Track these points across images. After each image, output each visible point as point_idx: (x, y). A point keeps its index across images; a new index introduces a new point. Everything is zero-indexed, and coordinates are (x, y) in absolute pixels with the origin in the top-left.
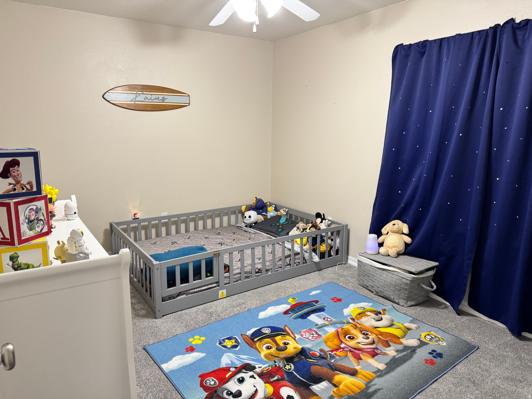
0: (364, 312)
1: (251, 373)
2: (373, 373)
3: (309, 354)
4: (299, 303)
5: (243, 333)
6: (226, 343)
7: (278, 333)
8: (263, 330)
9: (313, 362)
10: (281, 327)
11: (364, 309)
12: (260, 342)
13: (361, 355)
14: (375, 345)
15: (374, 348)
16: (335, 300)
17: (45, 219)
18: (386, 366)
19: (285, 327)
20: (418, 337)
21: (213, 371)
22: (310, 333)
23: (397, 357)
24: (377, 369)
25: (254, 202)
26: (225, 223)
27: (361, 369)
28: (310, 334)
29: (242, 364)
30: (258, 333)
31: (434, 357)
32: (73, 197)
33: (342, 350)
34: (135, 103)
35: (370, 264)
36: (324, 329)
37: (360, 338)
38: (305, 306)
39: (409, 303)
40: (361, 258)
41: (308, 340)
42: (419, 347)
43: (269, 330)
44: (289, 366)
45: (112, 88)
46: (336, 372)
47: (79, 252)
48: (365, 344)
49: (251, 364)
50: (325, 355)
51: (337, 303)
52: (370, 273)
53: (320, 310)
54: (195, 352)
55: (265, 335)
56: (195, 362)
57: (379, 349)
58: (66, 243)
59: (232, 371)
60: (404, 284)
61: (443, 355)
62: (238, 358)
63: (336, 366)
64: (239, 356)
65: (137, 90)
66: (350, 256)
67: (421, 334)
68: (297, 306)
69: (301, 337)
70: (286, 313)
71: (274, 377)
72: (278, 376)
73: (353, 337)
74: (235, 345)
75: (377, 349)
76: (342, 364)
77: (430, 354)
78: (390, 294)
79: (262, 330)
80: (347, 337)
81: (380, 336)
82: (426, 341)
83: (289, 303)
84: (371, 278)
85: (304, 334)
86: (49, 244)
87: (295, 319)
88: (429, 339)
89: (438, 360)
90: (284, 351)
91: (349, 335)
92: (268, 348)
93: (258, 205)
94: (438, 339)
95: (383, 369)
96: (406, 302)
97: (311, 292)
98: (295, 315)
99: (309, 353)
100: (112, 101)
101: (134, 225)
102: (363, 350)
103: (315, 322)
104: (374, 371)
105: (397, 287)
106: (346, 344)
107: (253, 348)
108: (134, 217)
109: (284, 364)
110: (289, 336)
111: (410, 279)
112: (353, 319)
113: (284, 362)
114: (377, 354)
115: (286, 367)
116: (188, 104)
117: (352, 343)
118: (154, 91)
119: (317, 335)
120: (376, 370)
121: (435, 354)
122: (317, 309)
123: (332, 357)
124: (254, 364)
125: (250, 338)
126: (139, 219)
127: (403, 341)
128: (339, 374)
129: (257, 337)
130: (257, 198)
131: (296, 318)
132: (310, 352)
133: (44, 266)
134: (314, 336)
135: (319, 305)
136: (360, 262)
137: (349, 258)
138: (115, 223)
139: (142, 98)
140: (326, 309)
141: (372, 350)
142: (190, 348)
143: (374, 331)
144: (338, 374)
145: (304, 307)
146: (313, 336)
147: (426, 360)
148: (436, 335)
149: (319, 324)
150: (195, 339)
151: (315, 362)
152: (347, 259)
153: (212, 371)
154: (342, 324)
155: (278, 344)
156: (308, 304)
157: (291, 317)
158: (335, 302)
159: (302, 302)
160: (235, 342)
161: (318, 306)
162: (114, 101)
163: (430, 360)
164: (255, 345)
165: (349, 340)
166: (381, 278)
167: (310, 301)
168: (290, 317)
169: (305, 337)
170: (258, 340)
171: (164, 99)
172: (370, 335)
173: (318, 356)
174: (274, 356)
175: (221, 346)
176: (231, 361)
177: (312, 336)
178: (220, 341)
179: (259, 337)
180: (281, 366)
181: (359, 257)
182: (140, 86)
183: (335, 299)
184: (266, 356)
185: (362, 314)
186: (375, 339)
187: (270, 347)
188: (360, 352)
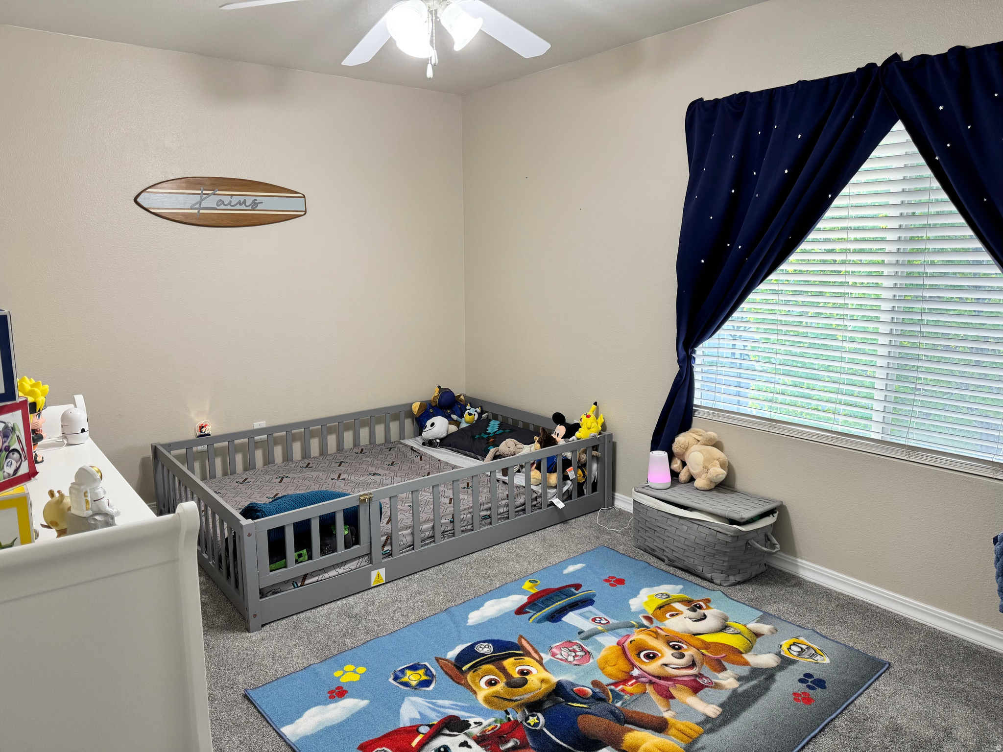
0: (669, 604)
1: (462, 738)
2: (698, 724)
3: (571, 693)
4: (543, 591)
5: (439, 656)
6: (407, 677)
7: (507, 652)
8: (479, 647)
9: (580, 707)
10: (513, 641)
11: (667, 596)
12: (474, 672)
13: (671, 690)
14: (697, 669)
15: (696, 676)
16: (612, 582)
17: (23, 449)
18: (721, 710)
19: (519, 640)
20: (777, 649)
21: (385, 735)
22: (570, 649)
23: (740, 690)
24: (705, 717)
25: (436, 394)
26: (380, 437)
27: (674, 717)
28: (570, 651)
29: (441, 718)
30: (468, 655)
31: (809, 687)
32: (79, 399)
33: (634, 681)
34: (199, 212)
35: (656, 507)
36: (596, 640)
37: (667, 655)
38: (556, 596)
39: (732, 579)
40: (640, 497)
41: (565, 663)
42: (780, 669)
43: (490, 648)
44: (536, 718)
45: (154, 183)
46: (626, 725)
47: (93, 512)
48: (679, 668)
49: (460, 717)
50: (604, 693)
51: (615, 587)
52: (657, 524)
53: (586, 601)
54: (347, 698)
55: (483, 658)
56: (348, 719)
57: (706, 675)
58: (66, 493)
59: (423, 734)
60: (721, 544)
61: (825, 683)
62: (433, 707)
63: (625, 713)
64: (434, 701)
65: (202, 188)
66: (618, 493)
67: (781, 643)
68: (540, 598)
69: (554, 659)
70: (520, 611)
71: (507, 742)
72: (515, 739)
73: (653, 653)
74: (426, 680)
75: (701, 676)
76: (638, 709)
77: (801, 683)
78: (695, 563)
79: (475, 649)
80: (642, 655)
81: (704, 651)
82: (791, 657)
83: (523, 592)
84: (661, 534)
85: (557, 652)
86: (32, 497)
87: (538, 623)
88: (798, 653)
89: (817, 694)
90: (521, 687)
91: (646, 650)
92: (490, 683)
93: (443, 400)
94: (814, 652)
95: (717, 716)
96: (726, 577)
97: (565, 568)
98: (539, 614)
99: (572, 690)
100: (153, 209)
101: (200, 448)
102: (674, 678)
103: (577, 626)
104: (700, 721)
105: (707, 550)
106: (641, 669)
107: (462, 684)
108: (201, 432)
109: (526, 714)
110: (530, 657)
111: (732, 534)
112: (648, 618)
113: (525, 713)
114: (702, 687)
115: (529, 720)
116: (303, 213)
117: (653, 667)
118: (236, 188)
119: (583, 653)
120: (703, 718)
121: (811, 682)
122: (580, 601)
123: (617, 696)
124: (466, 717)
125: (455, 665)
126: (210, 435)
127: (749, 657)
128: (634, 730)
129: (467, 664)
130: (442, 387)
131: (540, 621)
132: (574, 689)
133: (23, 543)
134: (578, 656)
135: (583, 593)
136: (638, 504)
137: (616, 497)
138: (163, 446)
139: (212, 203)
140: (596, 601)
141: (692, 678)
142: (337, 691)
143: (692, 641)
144: (630, 730)
145: (555, 598)
146: (576, 656)
147: (794, 694)
148: (810, 644)
149: (585, 630)
150: (347, 672)
151: (584, 708)
152: (613, 498)
153: (382, 734)
154: (629, 629)
155: (510, 674)
156: (562, 592)
157: (531, 620)
158: (612, 585)
159: (550, 589)
160: (426, 674)
161: (580, 594)
162: (158, 209)
163: (803, 693)
164: (466, 679)
165: (648, 661)
166: (678, 533)
167: (565, 585)
168: (529, 619)
169: (561, 657)
170: (470, 668)
171: (255, 204)
172: (686, 650)
173: (589, 696)
174: (503, 698)
175: (398, 683)
176: (420, 713)
177: (574, 654)
178: (395, 673)
179: (473, 661)
180: (519, 720)
181: (635, 494)
182: (208, 179)
183: (613, 580)
184: (487, 700)
185: (665, 608)
186: (695, 656)
187: (493, 682)
188: (669, 683)
